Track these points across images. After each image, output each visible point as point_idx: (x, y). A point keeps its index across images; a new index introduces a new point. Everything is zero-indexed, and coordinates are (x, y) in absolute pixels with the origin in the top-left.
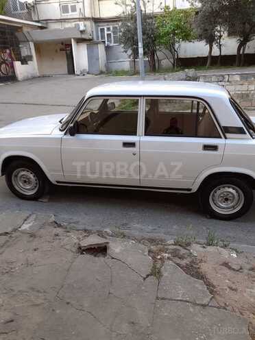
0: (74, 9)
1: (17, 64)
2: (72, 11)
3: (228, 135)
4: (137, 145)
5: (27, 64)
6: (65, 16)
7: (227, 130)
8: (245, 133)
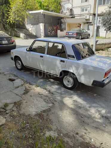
0: (86, 10)
1: (59, 31)
2: (85, 11)
3: (69, 58)
4: (44, 57)
5: (63, 31)
6: (82, 13)
7: (69, 56)
8: (75, 58)
